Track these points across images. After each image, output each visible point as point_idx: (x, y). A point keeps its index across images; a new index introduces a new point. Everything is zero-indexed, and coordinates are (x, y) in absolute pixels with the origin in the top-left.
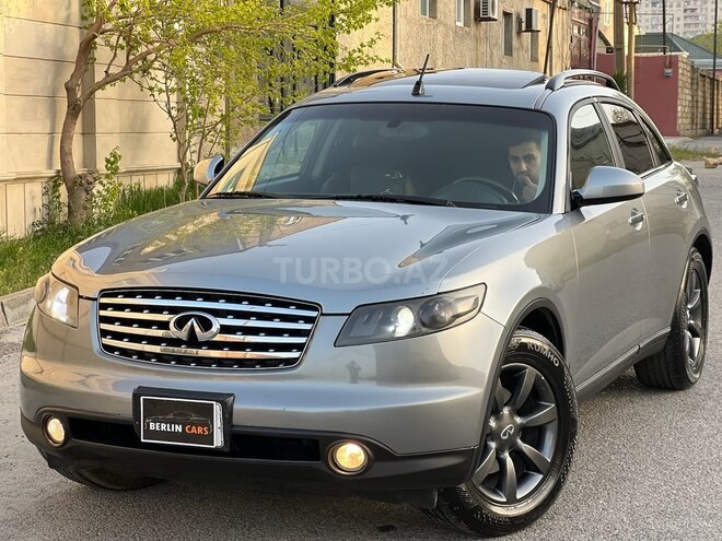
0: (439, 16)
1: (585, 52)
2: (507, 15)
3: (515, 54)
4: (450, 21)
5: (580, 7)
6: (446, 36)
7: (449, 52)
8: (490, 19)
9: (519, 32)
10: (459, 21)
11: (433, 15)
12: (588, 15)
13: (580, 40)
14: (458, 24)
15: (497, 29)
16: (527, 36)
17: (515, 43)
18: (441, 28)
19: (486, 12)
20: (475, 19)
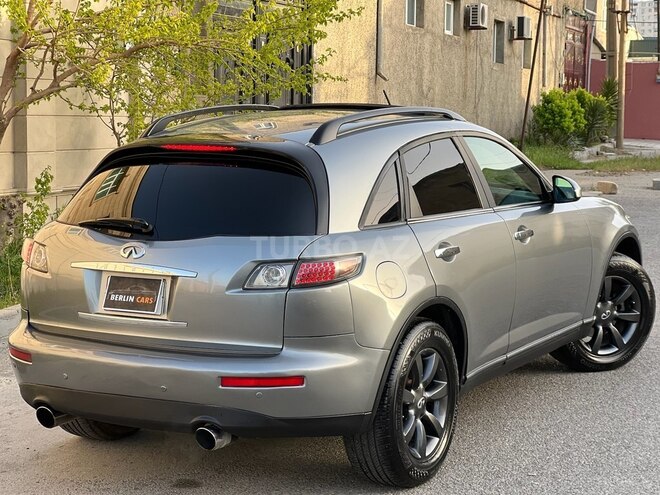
0: (426, 26)
1: (579, 59)
2: (499, 23)
3: (506, 61)
4: (437, 30)
5: (575, 15)
6: (433, 44)
7: (437, 60)
8: (479, 28)
9: (511, 40)
10: (448, 29)
11: (420, 25)
12: (582, 22)
13: (573, 47)
14: (447, 32)
15: (488, 37)
16: (519, 43)
17: (507, 50)
18: (429, 37)
19: (475, 21)
20: (465, 27)
